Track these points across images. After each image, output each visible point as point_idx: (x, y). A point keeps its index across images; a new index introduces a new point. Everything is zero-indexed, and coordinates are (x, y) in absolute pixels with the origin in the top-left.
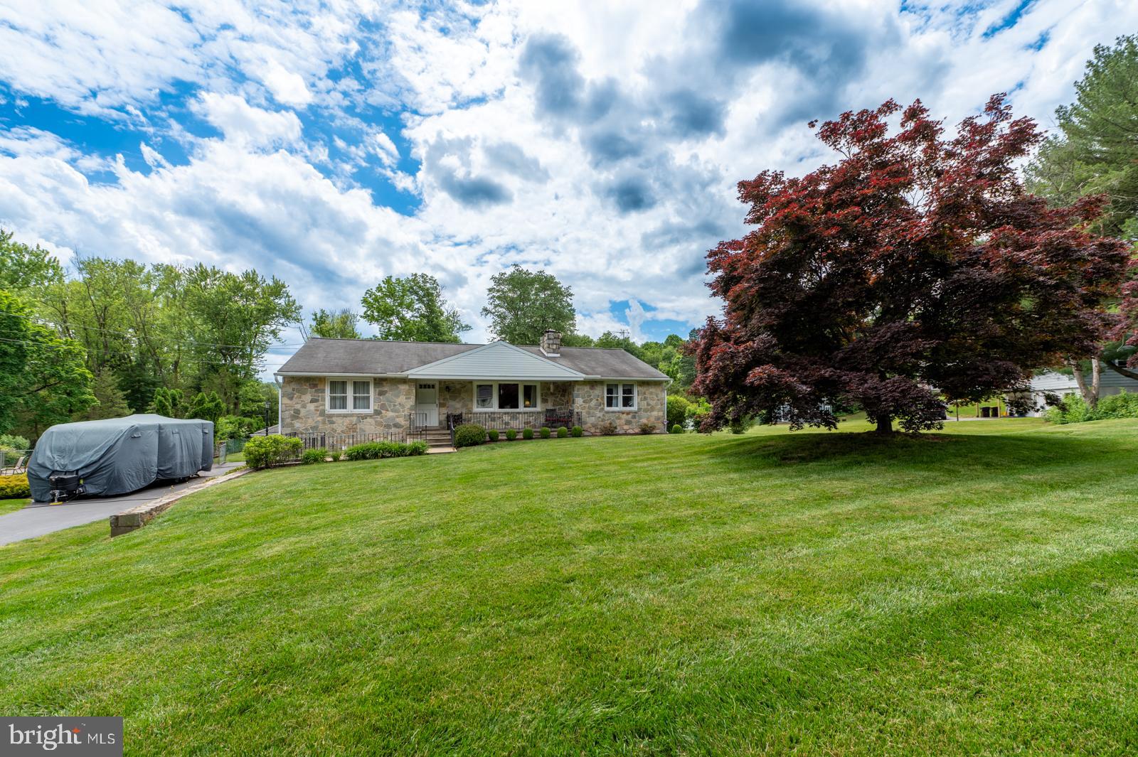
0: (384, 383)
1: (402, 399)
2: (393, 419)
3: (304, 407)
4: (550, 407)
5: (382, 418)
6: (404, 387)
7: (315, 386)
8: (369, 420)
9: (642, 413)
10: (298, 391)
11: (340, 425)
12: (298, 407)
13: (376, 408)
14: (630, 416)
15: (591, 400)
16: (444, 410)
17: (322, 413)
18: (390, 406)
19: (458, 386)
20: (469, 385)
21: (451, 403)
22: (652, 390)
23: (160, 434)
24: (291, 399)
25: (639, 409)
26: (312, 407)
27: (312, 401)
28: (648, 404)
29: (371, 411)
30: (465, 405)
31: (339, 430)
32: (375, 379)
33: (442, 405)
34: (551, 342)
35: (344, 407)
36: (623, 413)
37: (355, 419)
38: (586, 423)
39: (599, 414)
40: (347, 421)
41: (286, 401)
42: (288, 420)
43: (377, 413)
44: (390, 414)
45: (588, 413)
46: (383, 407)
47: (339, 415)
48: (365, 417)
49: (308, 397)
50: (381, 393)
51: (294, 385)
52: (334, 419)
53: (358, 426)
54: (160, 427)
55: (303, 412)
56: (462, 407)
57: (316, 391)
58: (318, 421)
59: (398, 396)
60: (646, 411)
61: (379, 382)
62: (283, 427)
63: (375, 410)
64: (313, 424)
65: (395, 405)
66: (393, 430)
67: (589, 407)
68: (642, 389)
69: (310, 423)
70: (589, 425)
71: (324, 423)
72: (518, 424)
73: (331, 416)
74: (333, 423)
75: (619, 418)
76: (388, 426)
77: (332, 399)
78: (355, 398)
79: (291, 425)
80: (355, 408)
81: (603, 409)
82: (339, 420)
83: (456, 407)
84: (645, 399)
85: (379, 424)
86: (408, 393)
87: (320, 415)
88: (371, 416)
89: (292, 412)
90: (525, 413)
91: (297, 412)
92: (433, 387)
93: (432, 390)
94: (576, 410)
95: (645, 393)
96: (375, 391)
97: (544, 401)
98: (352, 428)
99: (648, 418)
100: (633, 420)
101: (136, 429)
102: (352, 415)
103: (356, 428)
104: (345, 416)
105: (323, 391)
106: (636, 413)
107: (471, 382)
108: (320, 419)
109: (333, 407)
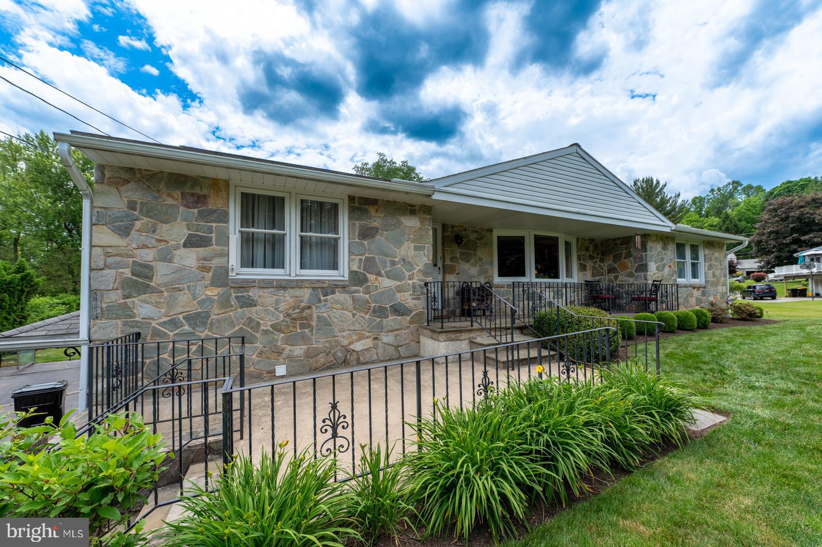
0: (372, 210)
1: (407, 250)
2: (389, 293)
3: (166, 257)
4: (589, 276)
5: (367, 292)
6: (411, 223)
7: (200, 200)
8: (339, 296)
10: (149, 212)
11: (269, 309)
12: (147, 256)
13: (355, 268)
16: (454, 280)
17: (221, 277)
18: (384, 262)
19: (473, 237)
20: (488, 235)
22: (717, 254)
24: (125, 231)
25: (705, 281)
26: (189, 258)
27: (190, 243)
29: (342, 273)
30: (480, 270)
31: (266, 325)
32: (351, 199)
35: (276, 261)
36: (695, 288)
37: (305, 294)
40: (287, 299)
41: (106, 237)
42: (115, 297)
43: (357, 279)
44: (385, 283)
46: (368, 265)
47: (266, 284)
48: (331, 288)
49: (177, 231)
50: (363, 233)
51: (133, 193)
52: (253, 293)
53: (315, 313)
55: (162, 273)
57: (203, 216)
58: (209, 299)
59: (399, 243)
60: (713, 284)
61: (358, 205)
62: (93, 317)
63: (352, 273)
64: (194, 308)
65: (393, 263)
66: (392, 320)
68: (708, 253)
69: (185, 303)
71: (225, 303)
73: (244, 285)
74: (251, 303)
75: (691, 295)
76: (380, 312)
77: (248, 241)
78: (303, 242)
79: (125, 311)
80: (302, 266)
81: (675, 280)
82: (267, 298)
83: (473, 272)
84: (712, 267)
85: (360, 306)
86: (417, 238)
87: (214, 283)
88: (344, 287)
89: (127, 273)
90: (570, 286)
91: (143, 272)
96: (351, 227)
97: (582, 267)
99: (716, 296)
102: (299, 284)
103: (309, 318)
104: (282, 286)
105: (224, 217)
106: (704, 287)
107: (491, 231)
108: (213, 292)
109: (248, 261)
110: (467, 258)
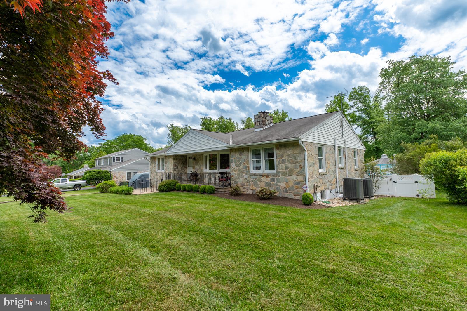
1: (170, 165)
8: (164, 175)
9: (281, 177)
10: (152, 163)
12: (152, 169)
14: (269, 179)
15: (240, 164)
16: (194, 171)
19: (198, 157)
20: (201, 156)
21: (196, 166)
22: (290, 152)
24: (151, 166)
25: (278, 172)
27: (154, 167)
28: (286, 168)
29: (164, 171)
30: (200, 168)
35: (160, 169)
36: (263, 176)
38: (237, 183)
39: (246, 176)
45: (239, 175)
46: (167, 169)
47: (159, 173)
50: (166, 162)
51: (151, 160)
58: (155, 175)
60: (284, 174)
61: (166, 157)
68: (281, 152)
70: (239, 185)
75: (260, 180)
77: (158, 166)
78: (162, 165)
79: (151, 176)
81: (248, 171)
84: (283, 162)
86: (172, 162)
93: (192, 159)
95: (282, 156)
98: (161, 178)
99: (287, 182)
100: (272, 183)
105: (156, 162)
106: (275, 176)
109: (157, 169)
110: (196, 164)
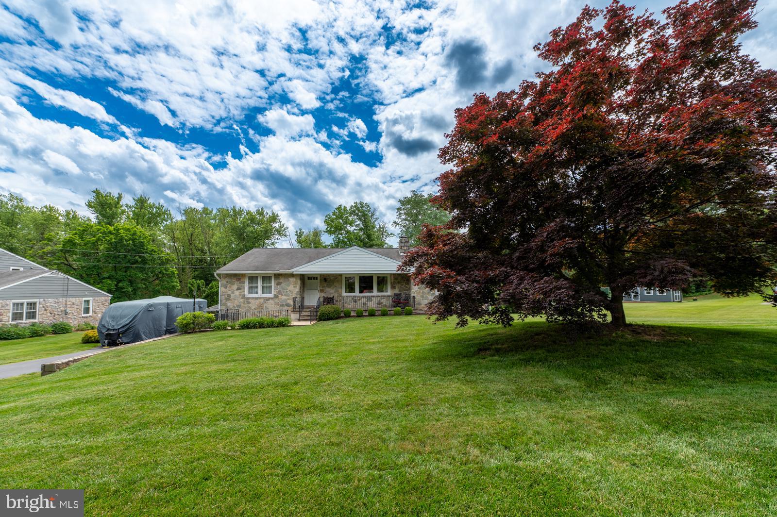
0: (281, 277)
1: (291, 287)
2: (286, 300)
3: (233, 293)
4: (397, 291)
5: (279, 300)
6: (292, 280)
7: (240, 279)
8: (270, 301)
10: (230, 283)
11: (254, 305)
12: (230, 293)
13: (275, 293)
16: (323, 294)
17: (243, 297)
18: (284, 292)
19: (332, 278)
20: (339, 277)
21: (328, 289)
23: (168, 308)
24: (226, 288)
26: (237, 293)
27: (238, 289)
29: (272, 295)
30: (337, 291)
31: (253, 308)
32: (275, 275)
33: (321, 291)
34: (403, 244)
35: (257, 293)
37: (262, 300)
38: (420, 304)
40: (258, 302)
41: (223, 289)
42: (224, 301)
43: (276, 296)
44: (284, 297)
45: (422, 297)
46: (279, 292)
47: (253, 298)
48: (268, 299)
49: (235, 287)
50: (278, 284)
51: (227, 279)
52: (250, 300)
53: (264, 305)
54: (168, 304)
55: (232, 296)
56: (335, 292)
57: (240, 283)
58: (241, 302)
59: (289, 286)
61: (278, 276)
62: (221, 305)
63: (274, 295)
64: (238, 304)
65: (287, 292)
67: (423, 292)
69: (236, 303)
70: (423, 305)
71: (244, 303)
72: (372, 305)
73: (248, 298)
74: (249, 303)
76: (282, 305)
77: (250, 288)
78: (263, 287)
79: (225, 305)
80: (263, 293)
82: (252, 301)
83: (331, 292)
85: (277, 304)
86: (295, 283)
87: (242, 298)
88: (272, 299)
89: (226, 296)
90: (377, 297)
91: (229, 296)
92: (317, 278)
93: (315, 281)
94: (412, 295)
96: (275, 282)
97: (393, 287)
98: (261, 306)
101: (151, 306)
102: (260, 298)
103: (263, 307)
104: (256, 299)
105: (244, 283)
107: (341, 275)
108: (242, 300)
109: (250, 293)
110: (329, 286)
